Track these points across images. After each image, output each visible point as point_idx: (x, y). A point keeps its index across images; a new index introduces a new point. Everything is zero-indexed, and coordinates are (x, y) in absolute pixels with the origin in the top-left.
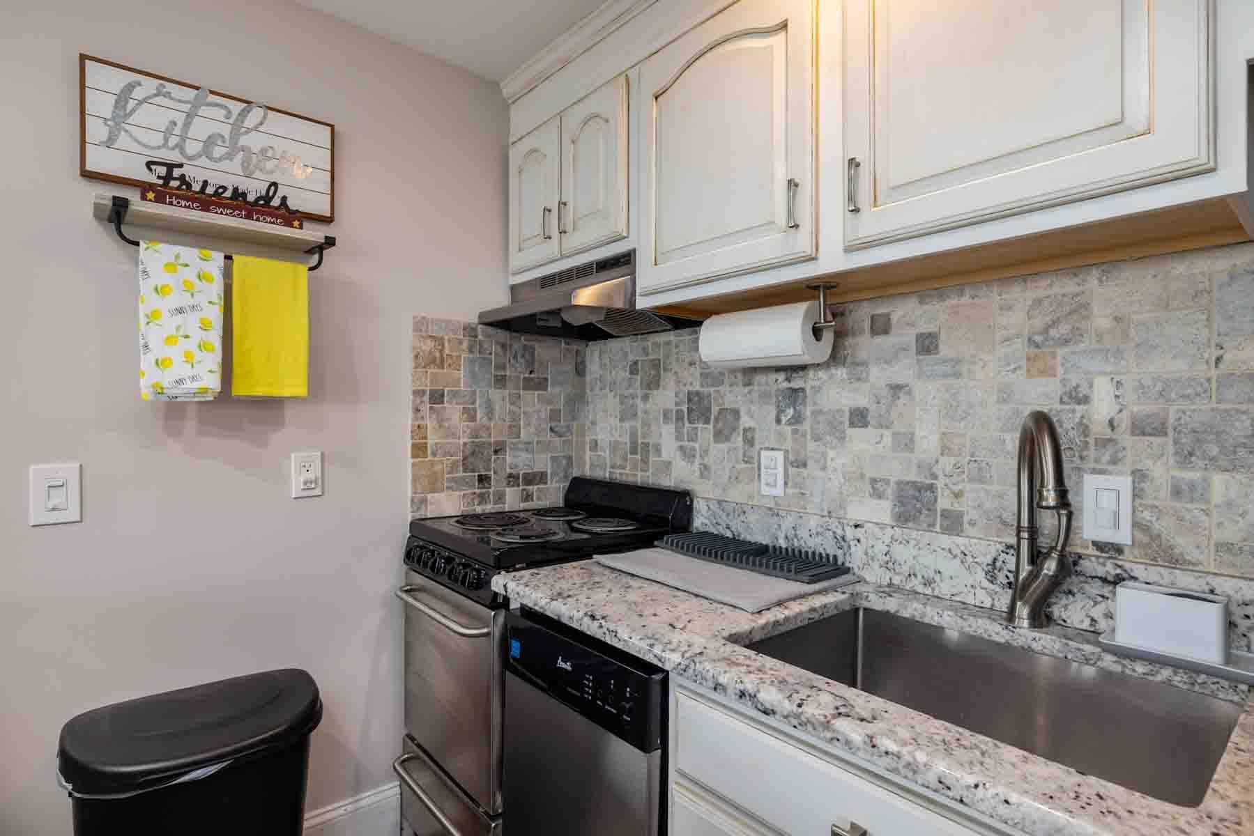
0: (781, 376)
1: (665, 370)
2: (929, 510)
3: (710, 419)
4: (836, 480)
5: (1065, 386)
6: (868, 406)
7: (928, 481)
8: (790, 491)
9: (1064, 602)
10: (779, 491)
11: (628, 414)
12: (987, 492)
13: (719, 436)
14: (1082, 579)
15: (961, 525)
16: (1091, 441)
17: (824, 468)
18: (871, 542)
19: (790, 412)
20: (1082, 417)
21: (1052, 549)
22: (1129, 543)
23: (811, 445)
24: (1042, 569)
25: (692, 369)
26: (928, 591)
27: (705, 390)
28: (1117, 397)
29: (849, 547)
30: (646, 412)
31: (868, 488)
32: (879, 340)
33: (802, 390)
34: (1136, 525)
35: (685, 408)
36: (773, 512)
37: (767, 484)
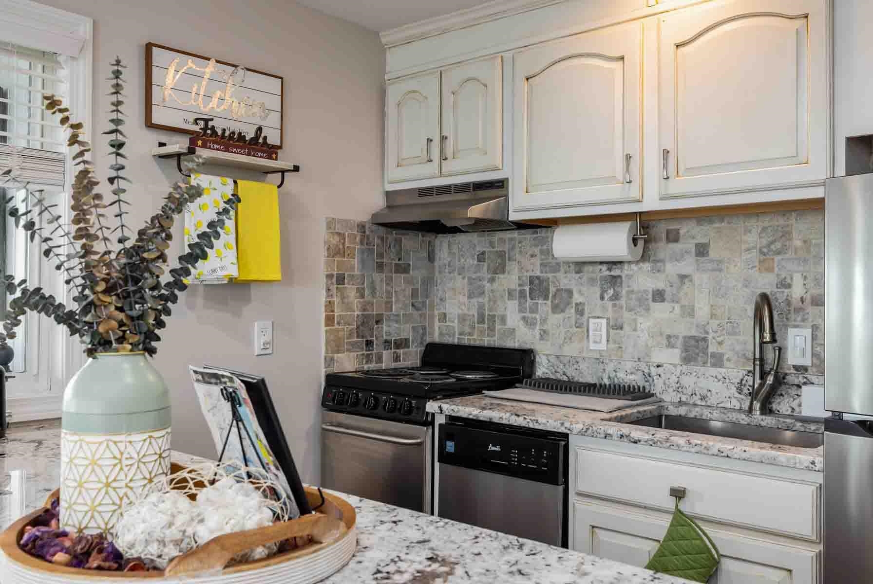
0: (604, 267)
1: (509, 260)
2: (704, 353)
3: (548, 297)
4: (644, 337)
5: (778, 278)
6: (665, 288)
7: (703, 336)
8: (612, 346)
9: (779, 400)
10: (603, 346)
11: (475, 292)
12: (737, 340)
13: (556, 309)
14: (787, 386)
15: (722, 361)
16: (792, 309)
17: (635, 330)
18: (668, 376)
19: (611, 292)
20: (788, 296)
21: (772, 369)
22: (810, 365)
23: (627, 315)
24: (766, 381)
25: (533, 260)
26: (704, 403)
27: (544, 275)
28: (804, 285)
29: (653, 380)
30: (492, 291)
31: (665, 342)
32: (672, 246)
33: (620, 277)
34: (813, 355)
35: (527, 288)
36: (600, 361)
37: (595, 342)
